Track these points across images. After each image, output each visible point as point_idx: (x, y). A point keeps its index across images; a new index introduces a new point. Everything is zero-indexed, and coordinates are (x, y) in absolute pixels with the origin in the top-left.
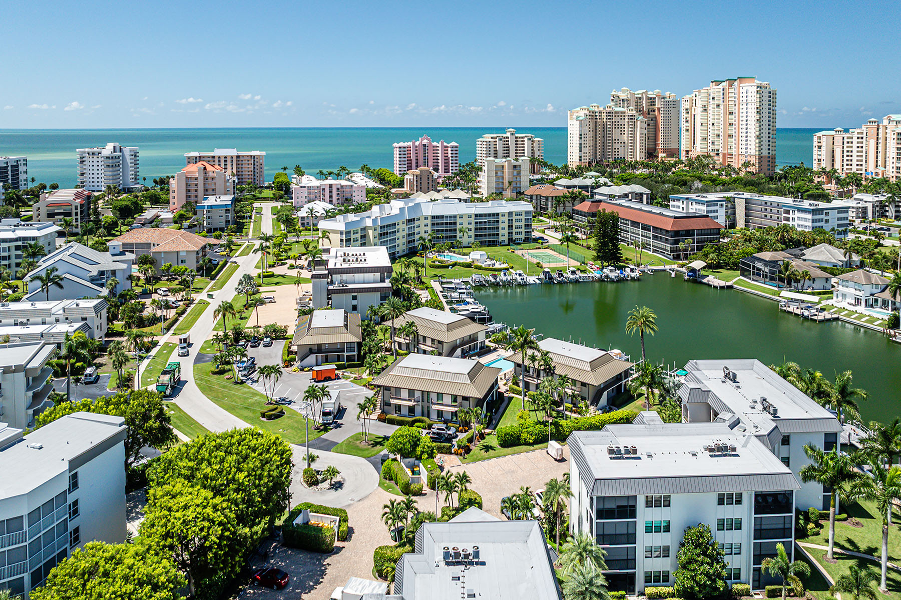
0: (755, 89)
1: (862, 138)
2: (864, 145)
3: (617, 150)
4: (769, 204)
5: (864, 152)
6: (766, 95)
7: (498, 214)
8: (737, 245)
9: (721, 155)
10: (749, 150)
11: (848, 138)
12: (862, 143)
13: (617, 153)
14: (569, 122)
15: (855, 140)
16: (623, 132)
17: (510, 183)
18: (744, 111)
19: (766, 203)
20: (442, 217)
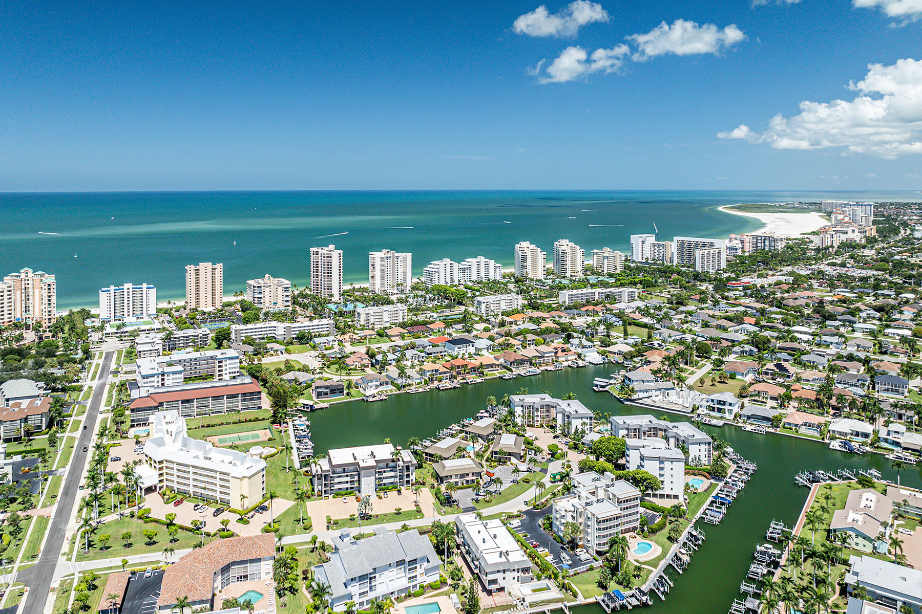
2: (12, 296)
5: (13, 302)
12: (10, 295)
15: (5, 293)
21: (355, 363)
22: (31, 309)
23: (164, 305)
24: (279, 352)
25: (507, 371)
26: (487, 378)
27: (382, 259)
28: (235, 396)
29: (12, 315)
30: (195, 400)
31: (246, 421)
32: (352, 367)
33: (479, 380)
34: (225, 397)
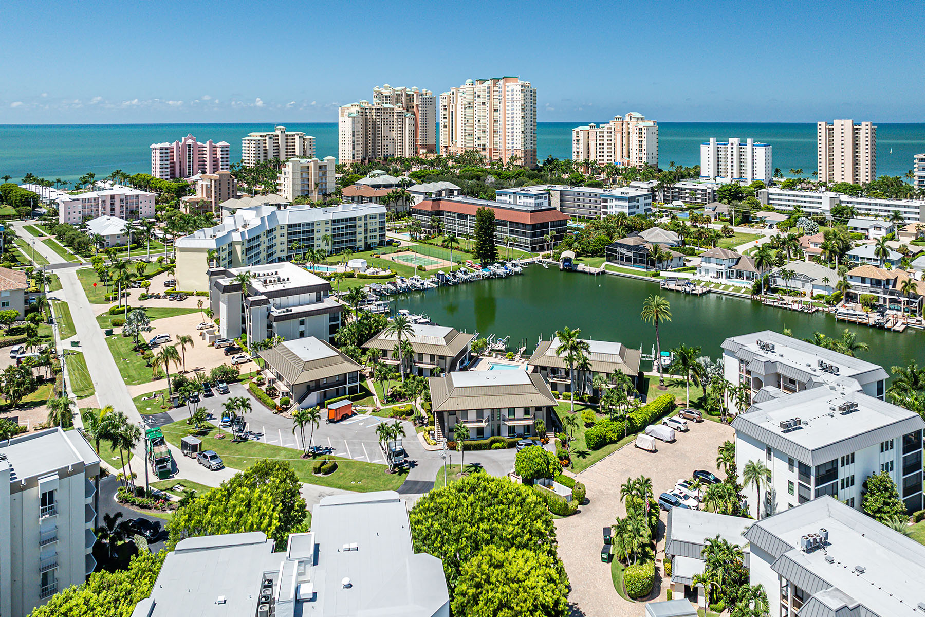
0: (519, 88)
1: (611, 132)
2: (612, 139)
3: (386, 147)
4: (581, 194)
5: (613, 145)
6: (529, 93)
7: (355, 219)
8: (590, 234)
9: (487, 151)
10: (515, 145)
11: (600, 132)
12: (611, 136)
13: (386, 150)
14: (340, 119)
15: (605, 134)
16: (392, 129)
17: (316, 185)
18: (510, 108)
19: (579, 194)
20: (299, 225)
29: (612, 158)
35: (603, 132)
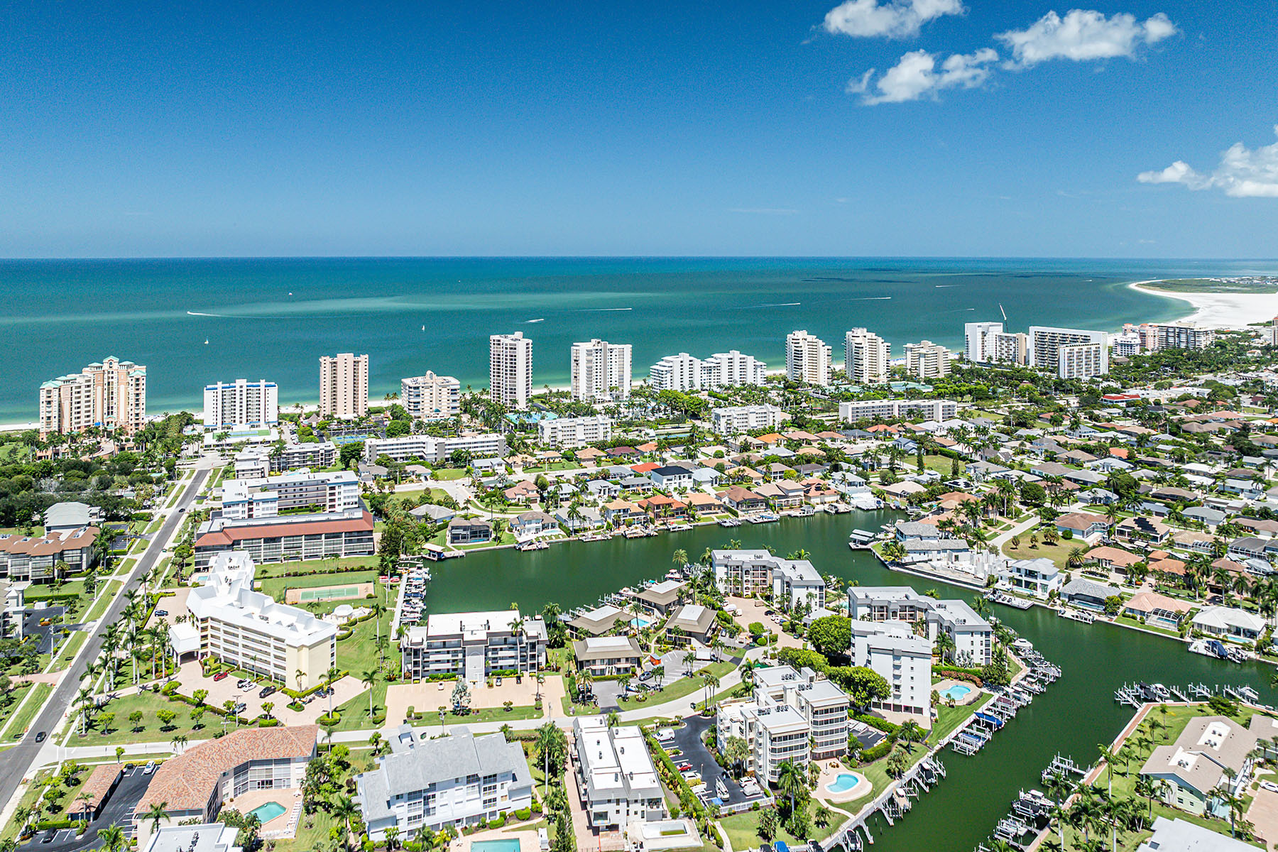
1: (89, 386)
2: (91, 394)
5: (92, 401)
21: (518, 497)
22: (115, 410)
23: (289, 409)
24: (422, 478)
25: (731, 515)
26: (699, 523)
27: (589, 352)
28: (337, 535)
29: (91, 418)
30: (283, 539)
31: (347, 570)
32: (513, 501)
33: (686, 526)
34: (323, 536)
35: (80, 387)
